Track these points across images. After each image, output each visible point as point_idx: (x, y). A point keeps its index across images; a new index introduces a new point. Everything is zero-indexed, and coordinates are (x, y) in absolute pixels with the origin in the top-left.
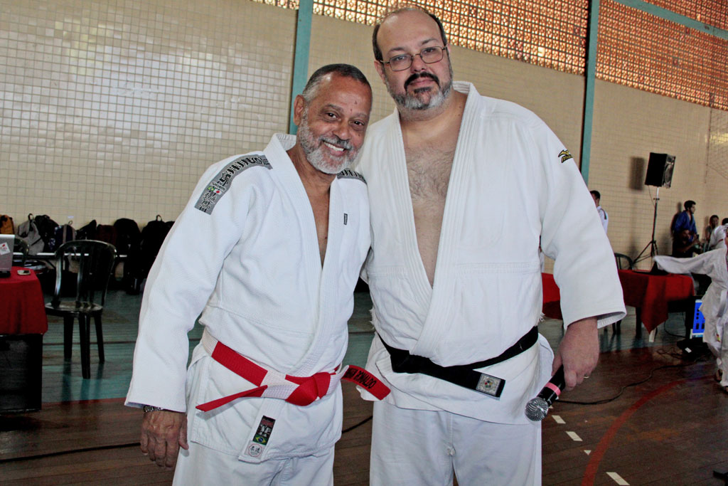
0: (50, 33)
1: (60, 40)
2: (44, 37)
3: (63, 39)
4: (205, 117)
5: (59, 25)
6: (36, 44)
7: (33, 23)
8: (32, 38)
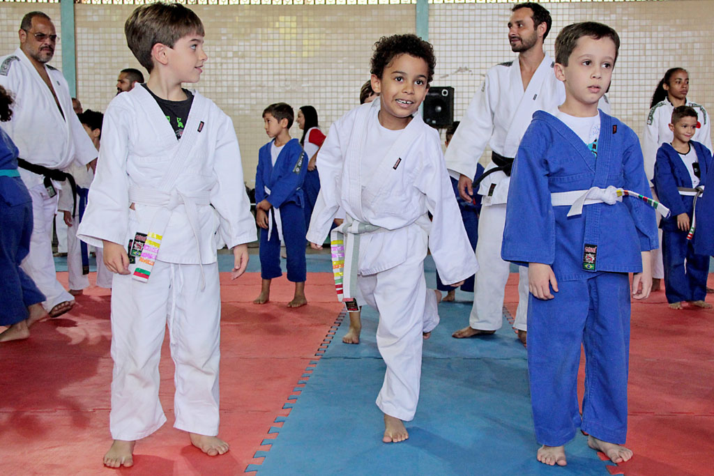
0: (230, 54)
1: (237, 59)
2: (226, 57)
3: (239, 57)
4: (346, 100)
5: (235, 48)
6: (222, 64)
7: (218, 49)
8: (219, 60)
